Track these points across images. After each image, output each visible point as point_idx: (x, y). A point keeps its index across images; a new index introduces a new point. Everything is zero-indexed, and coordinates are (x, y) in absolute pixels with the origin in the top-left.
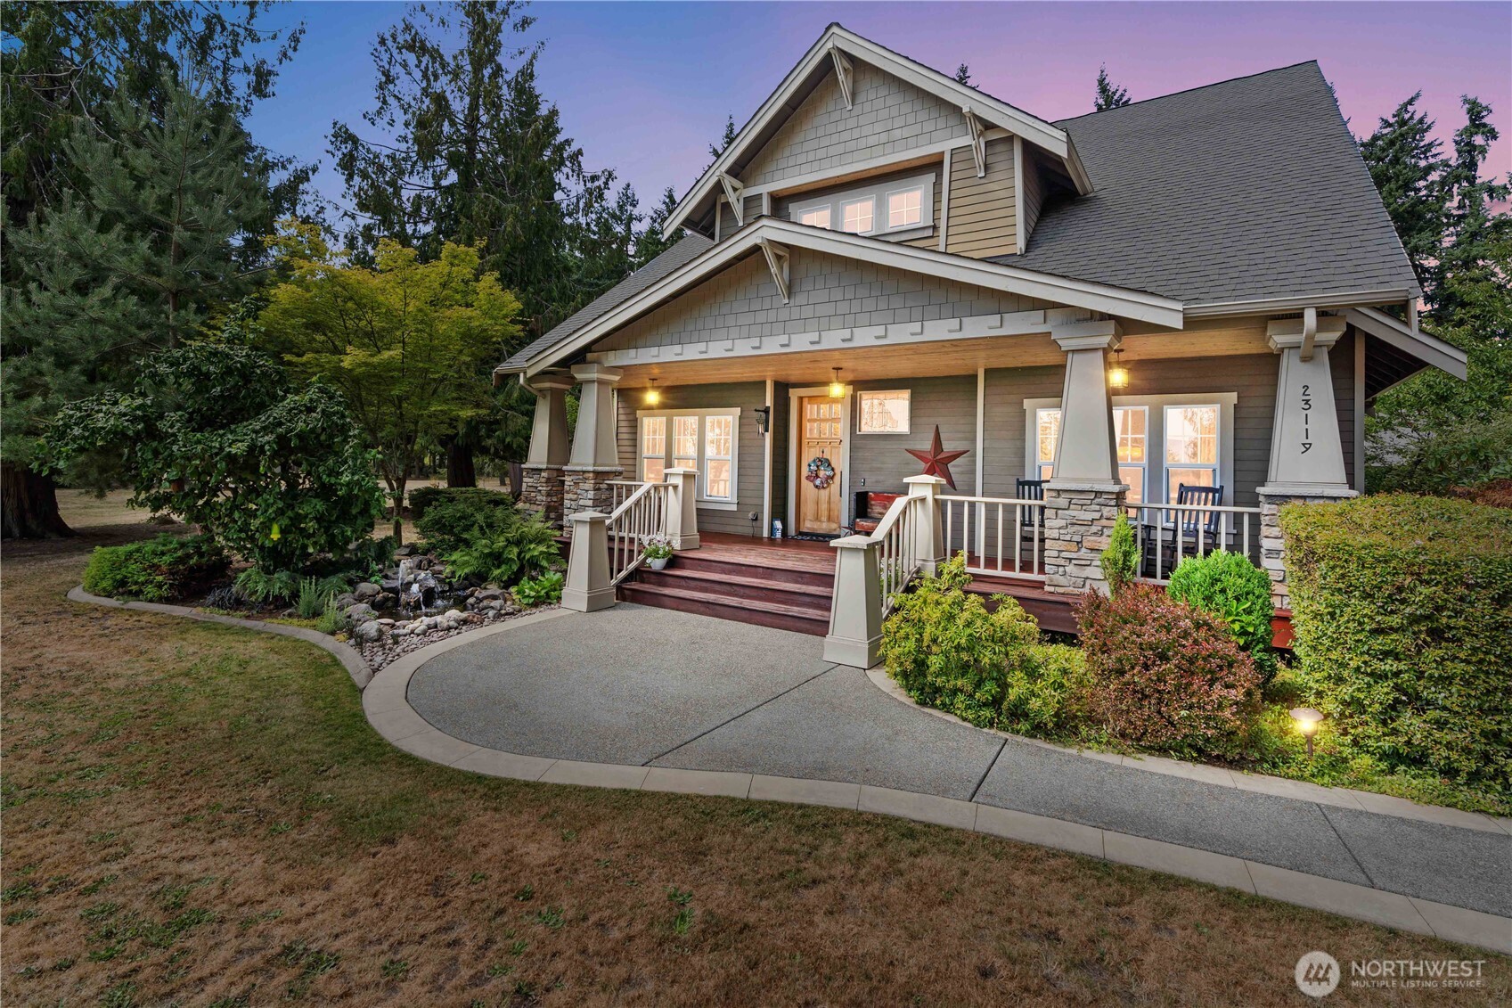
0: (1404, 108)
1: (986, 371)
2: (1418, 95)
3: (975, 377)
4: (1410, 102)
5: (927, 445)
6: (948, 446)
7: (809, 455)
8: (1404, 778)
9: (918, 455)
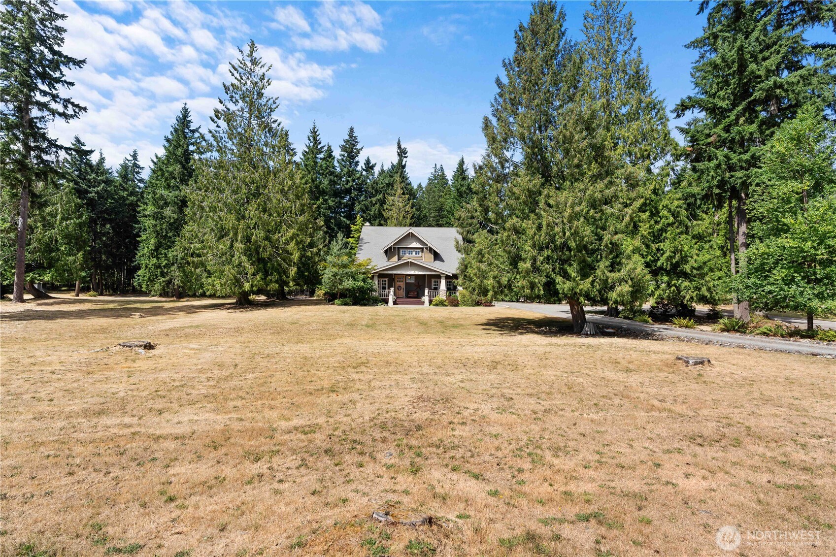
7: (397, 285)
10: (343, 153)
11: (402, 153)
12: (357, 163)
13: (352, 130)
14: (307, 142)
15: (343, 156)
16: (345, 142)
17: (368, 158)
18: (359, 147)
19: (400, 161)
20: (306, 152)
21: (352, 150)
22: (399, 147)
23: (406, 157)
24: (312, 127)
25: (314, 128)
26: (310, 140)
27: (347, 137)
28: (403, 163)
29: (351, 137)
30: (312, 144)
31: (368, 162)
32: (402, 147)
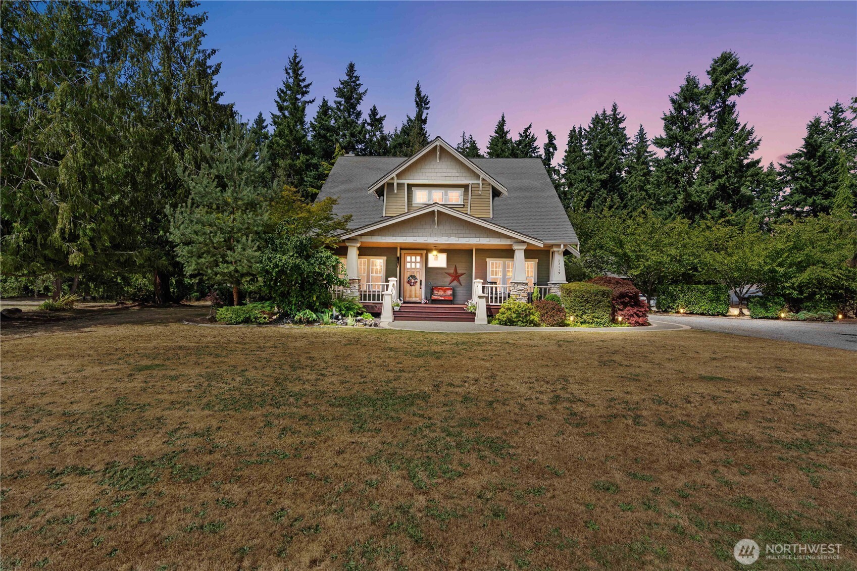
0: (526, 130)
1: (476, 250)
2: (530, 126)
3: (472, 250)
4: (529, 128)
5: (452, 271)
6: (460, 272)
7: (407, 275)
8: (583, 325)
9: (449, 274)
10: (339, 99)
11: (422, 102)
12: (359, 114)
13: (351, 67)
14: (284, 77)
15: (340, 103)
16: (342, 83)
17: (374, 107)
18: (361, 90)
19: (419, 114)
20: (282, 91)
21: (352, 95)
22: (418, 93)
23: (428, 108)
24: (292, 56)
25: (295, 57)
26: (288, 73)
27: (346, 78)
28: (423, 117)
29: (351, 77)
30: (291, 80)
31: (374, 112)
32: (423, 94)
